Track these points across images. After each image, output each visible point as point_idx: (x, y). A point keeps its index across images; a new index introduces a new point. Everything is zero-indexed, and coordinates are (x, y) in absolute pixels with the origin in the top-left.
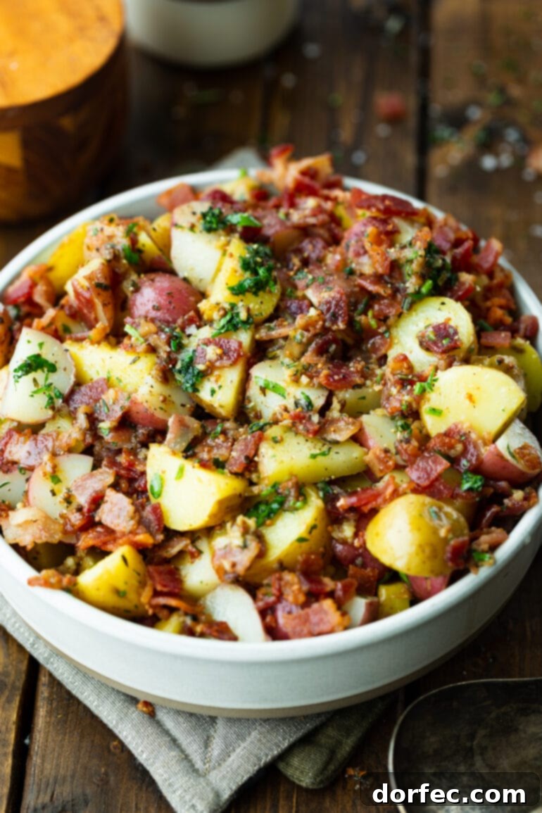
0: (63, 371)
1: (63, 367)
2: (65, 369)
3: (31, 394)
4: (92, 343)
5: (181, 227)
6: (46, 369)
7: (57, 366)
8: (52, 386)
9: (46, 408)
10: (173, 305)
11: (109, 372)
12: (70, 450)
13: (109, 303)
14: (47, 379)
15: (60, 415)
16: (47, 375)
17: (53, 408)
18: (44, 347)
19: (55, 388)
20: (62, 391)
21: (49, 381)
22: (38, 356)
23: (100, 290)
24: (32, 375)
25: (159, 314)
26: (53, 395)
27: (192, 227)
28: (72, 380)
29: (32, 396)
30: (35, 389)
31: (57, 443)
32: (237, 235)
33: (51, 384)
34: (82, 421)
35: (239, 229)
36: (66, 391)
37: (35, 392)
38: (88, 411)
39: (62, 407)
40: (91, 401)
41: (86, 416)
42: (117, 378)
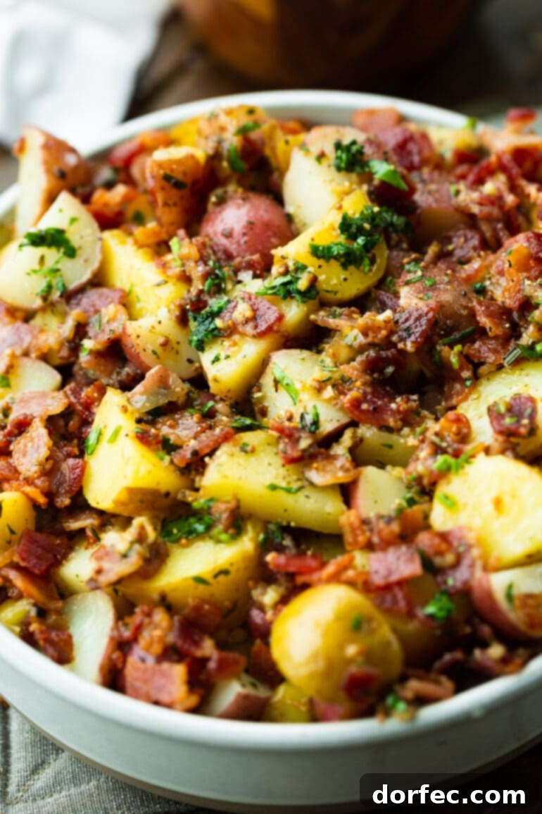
0: (81, 261)
1: (85, 257)
2: (86, 261)
3: (29, 271)
4: (136, 242)
5: (307, 151)
6: (62, 250)
7: (79, 253)
8: (59, 274)
9: (37, 295)
10: (246, 238)
11: (132, 285)
12: (45, 358)
13: (175, 205)
14: (57, 262)
15: (53, 312)
16: (61, 258)
17: (45, 298)
18: (76, 225)
19: (61, 276)
20: (67, 285)
21: (59, 266)
22: (61, 232)
23: (164, 183)
24: (42, 250)
25: (224, 241)
26: (54, 283)
27: (321, 156)
28: (86, 276)
29: (29, 274)
30: (37, 267)
31: (34, 342)
32: (365, 187)
33: (57, 270)
34: (67, 329)
35: (376, 182)
36: (73, 285)
37: (35, 271)
38: (81, 319)
39: (57, 302)
40: (92, 309)
41: (75, 323)
42: (137, 297)
